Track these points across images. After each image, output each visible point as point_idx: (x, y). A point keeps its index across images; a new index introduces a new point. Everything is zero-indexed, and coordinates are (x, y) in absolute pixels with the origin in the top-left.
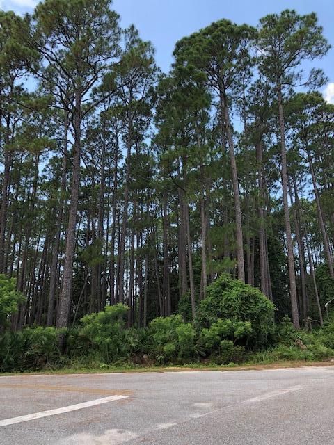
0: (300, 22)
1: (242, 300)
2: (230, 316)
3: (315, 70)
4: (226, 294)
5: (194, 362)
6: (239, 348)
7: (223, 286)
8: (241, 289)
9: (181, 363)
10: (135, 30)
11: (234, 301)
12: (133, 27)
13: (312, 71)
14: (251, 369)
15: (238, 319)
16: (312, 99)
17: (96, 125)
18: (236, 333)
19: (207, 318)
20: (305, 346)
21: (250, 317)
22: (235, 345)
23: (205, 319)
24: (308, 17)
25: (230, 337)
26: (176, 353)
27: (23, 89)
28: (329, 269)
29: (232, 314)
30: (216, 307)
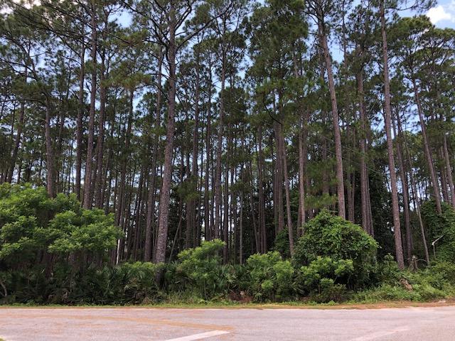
1: (343, 237)
2: (330, 253)
4: (326, 231)
5: (293, 300)
6: (341, 286)
7: (323, 223)
8: (342, 226)
9: (279, 301)
11: (334, 238)
14: (354, 308)
15: (339, 256)
16: (418, 23)
17: (189, 59)
18: (337, 271)
19: (306, 255)
20: (410, 287)
21: (351, 254)
22: (335, 283)
23: (303, 256)
25: (330, 275)
26: (274, 291)
27: (117, 25)
28: (436, 206)
29: (332, 251)
30: (316, 244)
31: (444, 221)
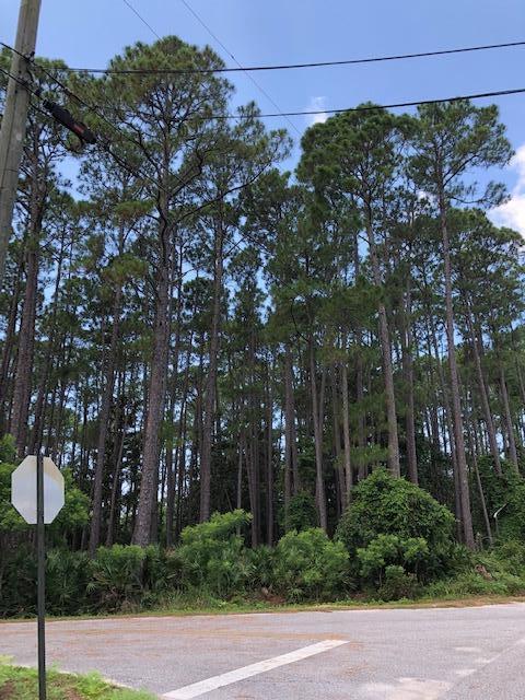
0: (473, 115)
1: (410, 506)
2: (393, 530)
3: (495, 184)
4: (386, 498)
7: (381, 486)
8: (408, 492)
10: (255, 109)
11: (400, 508)
12: (253, 104)
13: (490, 185)
14: (451, 606)
15: (406, 534)
19: (361, 533)
21: (422, 531)
23: (356, 535)
24: (487, 110)
25: (398, 560)
28: (494, 462)
29: (396, 527)
30: (371, 517)
31: (505, 484)
